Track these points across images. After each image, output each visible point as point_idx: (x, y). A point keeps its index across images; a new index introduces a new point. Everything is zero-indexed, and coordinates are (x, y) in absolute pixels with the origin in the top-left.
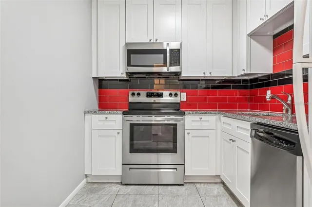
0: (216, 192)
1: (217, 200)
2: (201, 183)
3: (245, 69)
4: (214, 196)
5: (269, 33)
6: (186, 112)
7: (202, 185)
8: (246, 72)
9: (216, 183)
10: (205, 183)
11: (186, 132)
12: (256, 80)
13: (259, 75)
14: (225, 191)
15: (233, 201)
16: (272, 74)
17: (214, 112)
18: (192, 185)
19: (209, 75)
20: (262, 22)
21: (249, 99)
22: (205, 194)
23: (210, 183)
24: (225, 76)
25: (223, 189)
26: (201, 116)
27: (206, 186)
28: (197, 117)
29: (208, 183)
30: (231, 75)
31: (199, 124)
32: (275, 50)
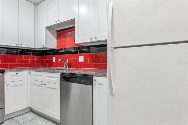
0: (30, 118)
1: (33, 122)
2: (16, 116)
3: (44, 45)
4: (30, 120)
5: (55, 29)
6: (5, 70)
7: (18, 117)
8: (44, 47)
9: (27, 112)
10: (19, 115)
11: (5, 84)
12: (46, 51)
13: (48, 49)
14: (35, 115)
15: (43, 119)
16: (56, 49)
17: (27, 69)
18: (11, 120)
19: (20, 46)
20: (56, 23)
21: (41, 61)
22: (23, 122)
23: (23, 114)
24: (29, 48)
25: (33, 114)
26: (17, 72)
27: (21, 116)
28: (14, 73)
29: (21, 114)
30: (34, 48)
31: (15, 77)
32: (58, 38)
